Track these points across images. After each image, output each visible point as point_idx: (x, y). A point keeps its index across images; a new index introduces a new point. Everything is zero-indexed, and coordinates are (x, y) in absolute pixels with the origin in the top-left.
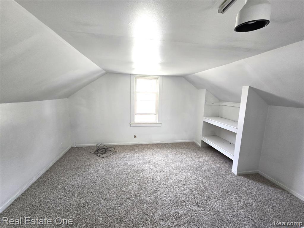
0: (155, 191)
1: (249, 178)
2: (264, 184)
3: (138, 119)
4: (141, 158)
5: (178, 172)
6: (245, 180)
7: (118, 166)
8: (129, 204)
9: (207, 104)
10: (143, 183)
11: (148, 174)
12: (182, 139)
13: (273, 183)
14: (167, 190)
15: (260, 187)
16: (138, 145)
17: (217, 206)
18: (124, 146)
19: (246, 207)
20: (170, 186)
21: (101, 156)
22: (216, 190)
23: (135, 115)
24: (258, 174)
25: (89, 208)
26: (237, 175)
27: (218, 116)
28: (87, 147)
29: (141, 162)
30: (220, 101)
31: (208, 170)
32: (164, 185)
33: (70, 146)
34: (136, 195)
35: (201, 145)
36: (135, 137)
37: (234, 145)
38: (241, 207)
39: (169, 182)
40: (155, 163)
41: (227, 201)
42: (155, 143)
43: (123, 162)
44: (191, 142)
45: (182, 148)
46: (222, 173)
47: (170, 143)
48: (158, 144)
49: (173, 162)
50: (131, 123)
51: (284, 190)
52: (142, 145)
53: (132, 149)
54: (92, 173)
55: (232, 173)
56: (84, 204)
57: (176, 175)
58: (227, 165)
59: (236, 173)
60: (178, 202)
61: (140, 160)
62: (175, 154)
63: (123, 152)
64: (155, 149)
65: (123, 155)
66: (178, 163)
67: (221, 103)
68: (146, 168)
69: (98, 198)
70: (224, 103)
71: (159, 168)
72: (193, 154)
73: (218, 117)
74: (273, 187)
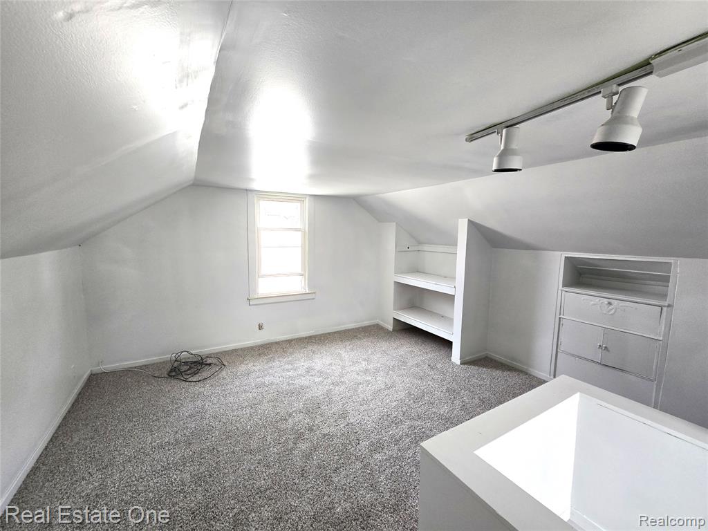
0: (344, 415)
1: (477, 366)
2: (497, 369)
3: (266, 287)
4: (288, 367)
5: (370, 378)
6: (473, 369)
7: (245, 391)
8: (304, 446)
9: (399, 252)
10: (313, 408)
11: (318, 392)
12: (355, 322)
13: (508, 366)
14: (362, 408)
15: (494, 374)
16: (268, 344)
17: (446, 412)
18: (235, 350)
19: (484, 402)
20: (365, 402)
21: (190, 380)
22: (438, 391)
23: (260, 279)
24: (487, 357)
25: (224, 474)
26: (461, 364)
27: (416, 270)
28: (140, 367)
29: (291, 374)
30: (420, 243)
31: (417, 365)
32: (354, 402)
33: (88, 373)
34: (311, 430)
35: (392, 328)
36: (260, 327)
37: (452, 320)
38: (476, 405)
39: (361, 396)
40: (320, 372)
41: (457, 402)
42: (304, 336)
43: (252, 380)
44: (374, 326)
45: (360, 338)
46: (439, 366)
47: (335, 333)
48: (311, 337)
49: (354, 363)
50: (251, 297)
51: (522, 371)
52: (277, 343)
53: (260, 355)
54: (190, 416)
55: (453, 364)
56: (208, 471)
57: (368, 383)
58: (443, 352)
59: (458, 362)
60: (388, 421)
61: (288, 370)
62: (352, 350)
63: (242, 363)
64: (310, 348)
65: (242, 368)
66: (364, 364)
67: (420, 248)
68: (307, 383)
69: (234, 453)
70: (426, 247)
71: (333, 377)
72: (384, 345)
73: (418, 272)
74: (509, 370)
